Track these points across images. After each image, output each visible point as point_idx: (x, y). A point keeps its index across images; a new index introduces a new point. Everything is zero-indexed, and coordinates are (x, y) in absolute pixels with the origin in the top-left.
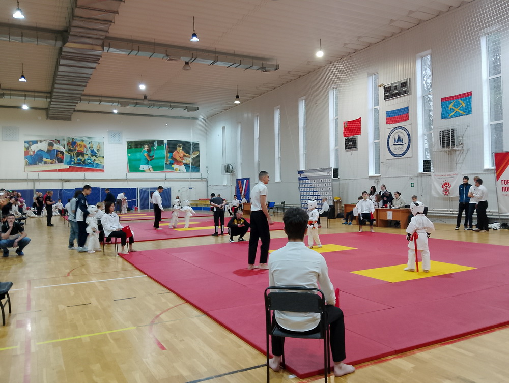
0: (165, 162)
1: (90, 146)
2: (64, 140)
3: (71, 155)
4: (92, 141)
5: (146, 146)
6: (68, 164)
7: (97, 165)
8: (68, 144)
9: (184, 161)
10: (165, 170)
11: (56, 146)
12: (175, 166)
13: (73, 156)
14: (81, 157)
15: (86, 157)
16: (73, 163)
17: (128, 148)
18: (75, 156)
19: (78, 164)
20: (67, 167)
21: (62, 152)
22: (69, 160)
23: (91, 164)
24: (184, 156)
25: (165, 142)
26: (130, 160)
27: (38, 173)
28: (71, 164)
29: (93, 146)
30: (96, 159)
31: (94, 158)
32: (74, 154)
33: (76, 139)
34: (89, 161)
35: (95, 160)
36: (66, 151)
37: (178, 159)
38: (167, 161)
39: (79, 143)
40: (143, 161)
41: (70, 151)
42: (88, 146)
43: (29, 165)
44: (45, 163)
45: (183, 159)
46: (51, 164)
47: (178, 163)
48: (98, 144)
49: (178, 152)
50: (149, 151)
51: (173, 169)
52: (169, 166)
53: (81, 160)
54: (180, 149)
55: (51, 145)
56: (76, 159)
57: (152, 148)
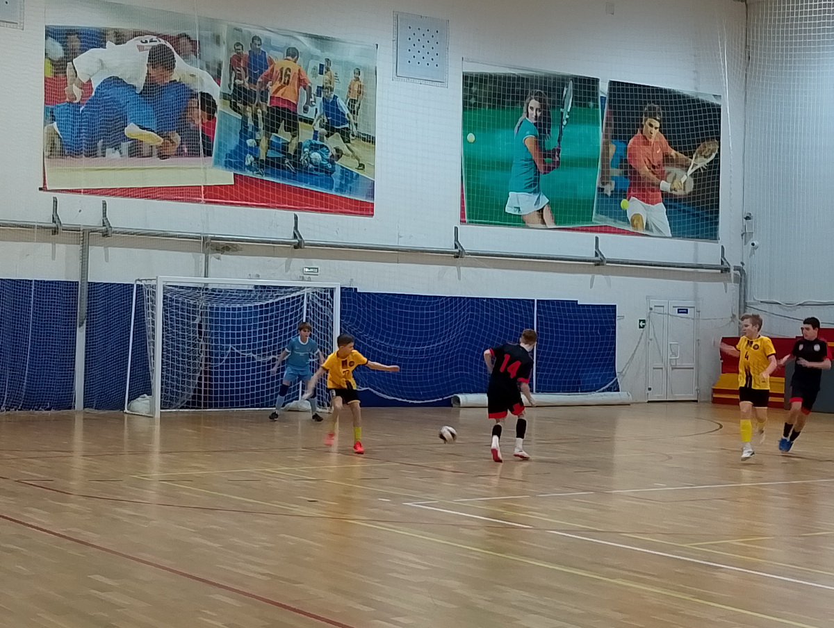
0: (598, 183)
1: (320, 81)
2: (217, 40)
3: (245, 118)
4: (331, 56)
5: (534, 103)
6: (228, 165)
7: (347, 174)
8: (234, 63)
9: (665, 185)
10: (598, 220)
11: (184, 69)
12: (633, 206)
13: (250, 123)
14: (284, 136)
15: (305, 135)
16: (249, 159)
17: (466, 105)
18: (261, 127)
19: (270, 165)
20: (225, 177)
21: (207, 102)
22: (234, 142)
23: (325, 171)
24: (667, 159)
25: (604, 89)
26: (472, 166)
27: (100, 199)
28: (240, 165)
29: (336, 86)
30: (343, 147)
31: (334, 142)
32: (255, 116)
33: (268, 40)
34: (316, 156)
35: (339, 153)
36: (224, 96)
37: (645, 170)
38: (605, 179)
39: (279, 61)
40: (519, 172)
41: (239, 97)
42: (316, 81)
43: (62, 155)
44: (136, 150)
45: (663, 176)
46: (162, 156)
47: (645, 191)
48: (352, 76)
49: (647, 143)
50: (543, 125)
51: (622, 215)
52: (611, 204)
53: (284, 148)
54: (653, 128)
55: (160, 59)
56: (264, 144)
57: (554, 114)
